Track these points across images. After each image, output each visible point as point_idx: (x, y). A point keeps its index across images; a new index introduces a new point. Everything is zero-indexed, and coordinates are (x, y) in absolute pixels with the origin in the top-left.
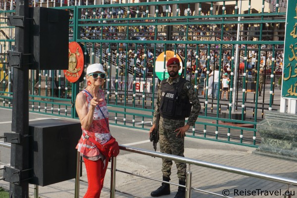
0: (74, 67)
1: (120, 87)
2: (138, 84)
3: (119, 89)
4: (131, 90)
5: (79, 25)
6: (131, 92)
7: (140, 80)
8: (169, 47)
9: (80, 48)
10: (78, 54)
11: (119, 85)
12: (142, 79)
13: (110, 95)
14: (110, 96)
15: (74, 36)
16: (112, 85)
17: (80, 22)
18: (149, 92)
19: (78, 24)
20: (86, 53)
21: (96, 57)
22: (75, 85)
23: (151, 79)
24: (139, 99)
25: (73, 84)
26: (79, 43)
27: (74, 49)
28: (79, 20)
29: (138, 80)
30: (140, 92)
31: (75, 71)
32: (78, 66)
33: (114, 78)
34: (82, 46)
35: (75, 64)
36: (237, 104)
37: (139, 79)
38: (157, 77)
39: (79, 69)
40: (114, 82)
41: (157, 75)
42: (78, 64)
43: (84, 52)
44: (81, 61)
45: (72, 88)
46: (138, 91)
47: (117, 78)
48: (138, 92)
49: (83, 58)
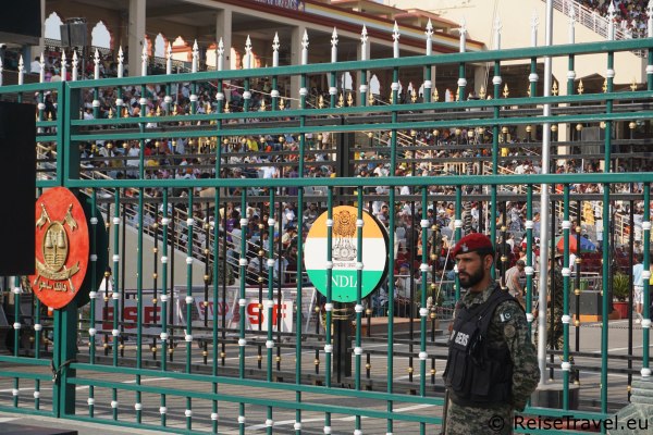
0: (61, 262)
1: (202, 317)
2: (256, 305)
3: (196, 324)
4: (234, 326)
5: (76, 138)
6: (235, 331)
7: (261, 296)
8: (346, 195)
9: (78, 205)
10: (72, 224)
11: (200, 310)
12: (265, 291)
13: (172, 342)
14: (173, 345)
15: (59, 170)
16: (179, 312)
17: (76, 130)
18: (290, 331)
19: (72, 133)
20: (94, 220)
21: (127, 226)
22: (64, 314)
23: (294, 291)
24: (260, 353)
25: (57, 313)
26: (74, 190)
27: (58, 208)
28: (75, 123)
29: (254, 296)
30: (260, 332)
31: (65, 274)
32: (70, 259)
33: (182, 291)
34: (82, 198)
35: (63, 253)
36: (552, 360)
37: (257, 290)
38: (311, 285)
39: (75, 268)
40: (183, 302)
41: (312, 279)
42: (72, 254)
43: (88, 218)
44: (81, 245)
45: (55, 325)
46: (255, 327)
47: (191, 291)
48: (254, 332)
49: (87, 233)
